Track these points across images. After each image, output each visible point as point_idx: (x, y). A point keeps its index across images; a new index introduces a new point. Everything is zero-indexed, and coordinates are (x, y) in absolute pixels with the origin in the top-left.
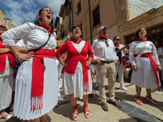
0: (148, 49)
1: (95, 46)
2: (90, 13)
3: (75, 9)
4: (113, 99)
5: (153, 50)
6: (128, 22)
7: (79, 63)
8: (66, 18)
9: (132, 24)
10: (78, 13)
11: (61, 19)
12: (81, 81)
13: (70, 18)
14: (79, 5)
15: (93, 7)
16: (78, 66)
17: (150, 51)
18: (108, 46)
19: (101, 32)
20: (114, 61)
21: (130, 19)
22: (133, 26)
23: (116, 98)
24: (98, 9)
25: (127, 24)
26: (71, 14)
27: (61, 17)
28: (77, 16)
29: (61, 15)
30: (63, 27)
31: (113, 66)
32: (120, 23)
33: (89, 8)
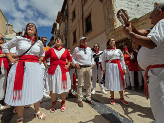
0: (116, 56)
1: (76, 53)
2: (83, 20)
3: (71, 16)
4: (89, 98)
5: (121, 57)
6: (114, 30)
7: (59, 66)
8: (62, 24)
9: (118, 32)
10: (72, 20)
11: (58, 25)
12: (59, 79)
13: (66, 24)
14: (74, 13)
15: (86, 15)
16: (57, 68)
17: (119, 58)
18: (86, 53)
19: (82, 42)
20: (90, 66)
21: (117, 27)
22: (119, 33)
23: (91, 98)
24: (90, 16)
25: (114, 32)
26: (66, 20)
27: (58, 23)
28: (72, 22)
29: (58, 21)
30: (59, 33)
31: (90, 70)
32: (109, 30)
33: (83, 16)
